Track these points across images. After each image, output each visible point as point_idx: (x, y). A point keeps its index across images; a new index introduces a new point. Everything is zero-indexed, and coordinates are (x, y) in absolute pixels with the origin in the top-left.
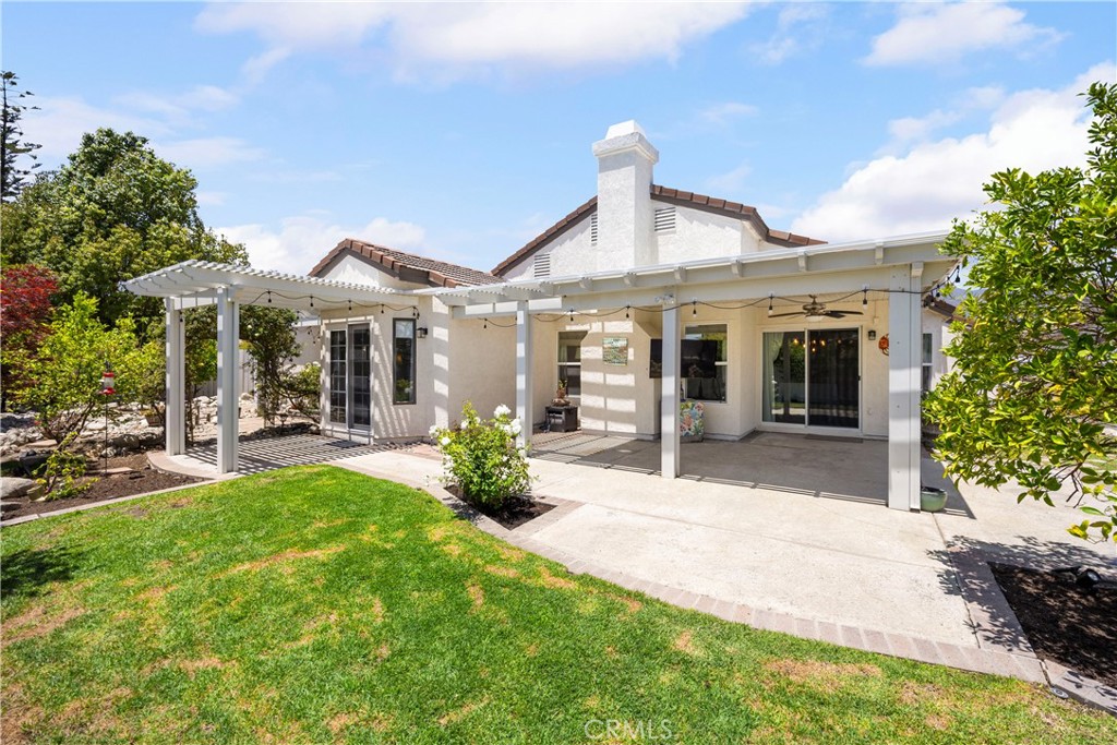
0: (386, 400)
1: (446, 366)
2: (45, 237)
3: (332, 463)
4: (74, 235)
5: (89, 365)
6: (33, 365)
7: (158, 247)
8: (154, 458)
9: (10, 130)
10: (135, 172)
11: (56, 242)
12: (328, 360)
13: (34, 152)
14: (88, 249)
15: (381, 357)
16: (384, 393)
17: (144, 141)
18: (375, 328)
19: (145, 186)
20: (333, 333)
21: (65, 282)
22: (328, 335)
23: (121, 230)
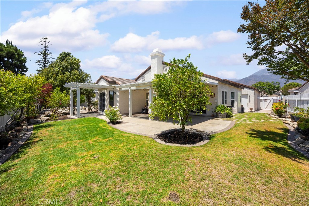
0: (108, 106)
1: (118, 100)
2: (53, 75)
3: (96, 117)
4: (58, 74)
5: (58, 100)
6: (50, 99)
7: (73, 76)
8: (68, 116)
9: (47, 50)
10: (69, 61)
11: (54, 75)
12: (99, 99)
13: (51, 54)
14: (60, 77)
15: (107, 98)
16: (108, 105)
17: (71, 53)
18: (106, 92)
19: (70, 63)
20: (100, 94)
21: (56, 83)
22: (99, 94)
23: (67, 73)
